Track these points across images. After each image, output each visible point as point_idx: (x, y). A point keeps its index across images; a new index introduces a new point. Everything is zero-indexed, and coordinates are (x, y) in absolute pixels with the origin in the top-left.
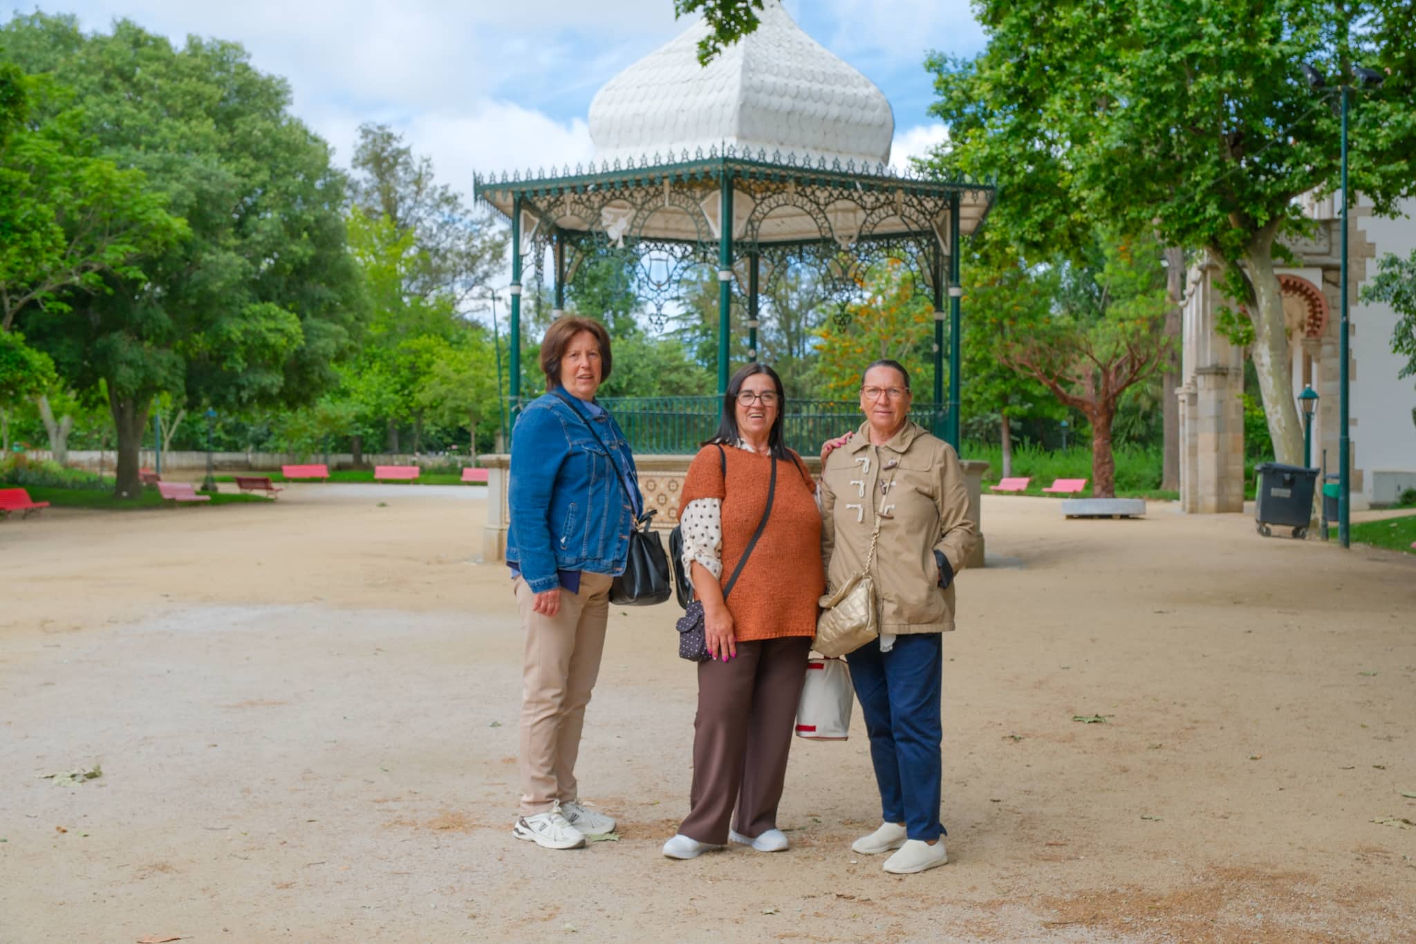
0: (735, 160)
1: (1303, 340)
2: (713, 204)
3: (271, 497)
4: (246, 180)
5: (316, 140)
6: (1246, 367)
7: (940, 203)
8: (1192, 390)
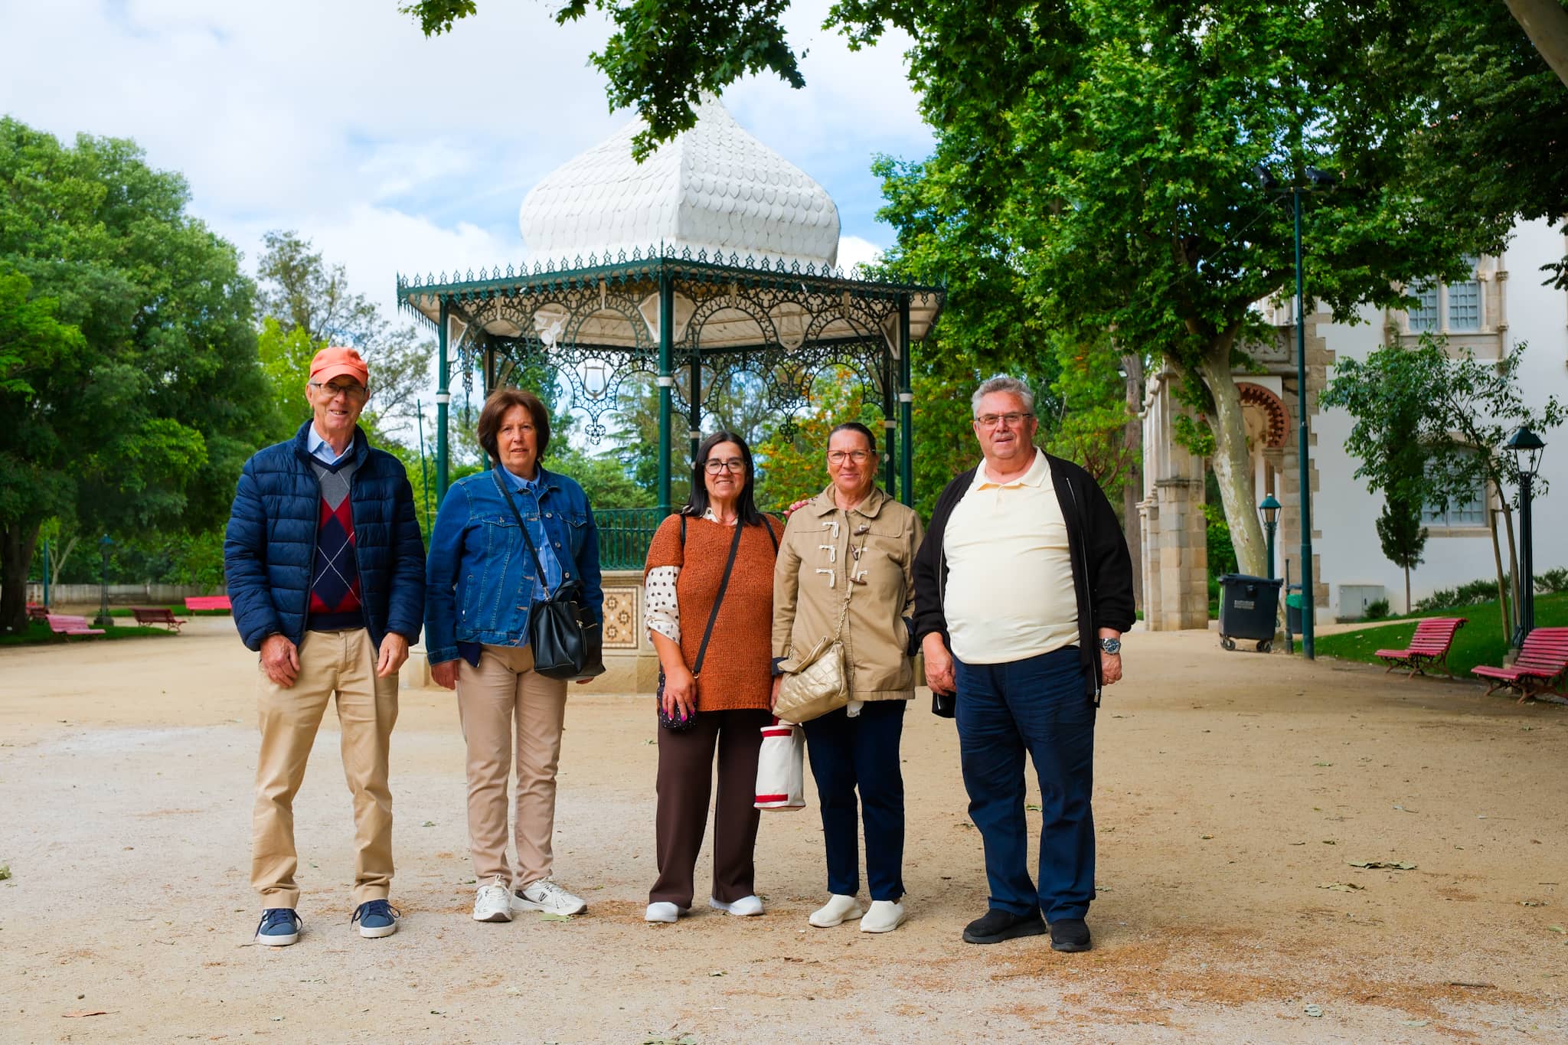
0: (674, 261)
1: (1264, 450)
2: (651, 309)
3: (172, 630)
4: (145, 288)
5: (221, 244)
6: (1207, 481)
7: (889, 306)
8: (1153, 504)
